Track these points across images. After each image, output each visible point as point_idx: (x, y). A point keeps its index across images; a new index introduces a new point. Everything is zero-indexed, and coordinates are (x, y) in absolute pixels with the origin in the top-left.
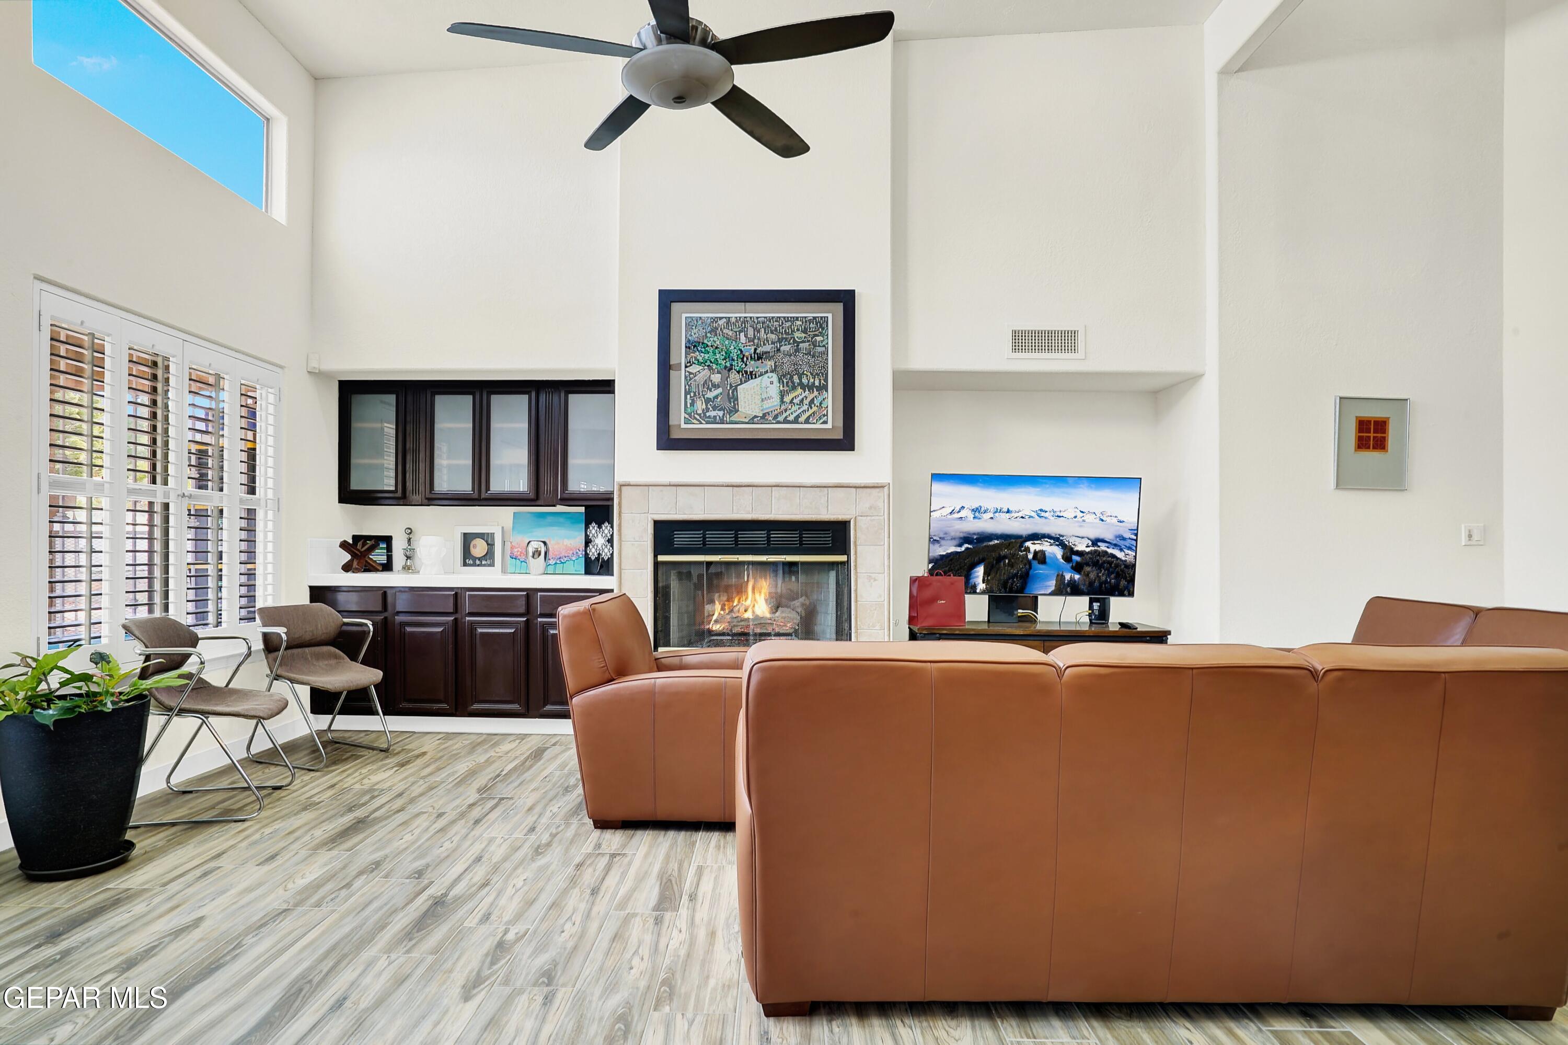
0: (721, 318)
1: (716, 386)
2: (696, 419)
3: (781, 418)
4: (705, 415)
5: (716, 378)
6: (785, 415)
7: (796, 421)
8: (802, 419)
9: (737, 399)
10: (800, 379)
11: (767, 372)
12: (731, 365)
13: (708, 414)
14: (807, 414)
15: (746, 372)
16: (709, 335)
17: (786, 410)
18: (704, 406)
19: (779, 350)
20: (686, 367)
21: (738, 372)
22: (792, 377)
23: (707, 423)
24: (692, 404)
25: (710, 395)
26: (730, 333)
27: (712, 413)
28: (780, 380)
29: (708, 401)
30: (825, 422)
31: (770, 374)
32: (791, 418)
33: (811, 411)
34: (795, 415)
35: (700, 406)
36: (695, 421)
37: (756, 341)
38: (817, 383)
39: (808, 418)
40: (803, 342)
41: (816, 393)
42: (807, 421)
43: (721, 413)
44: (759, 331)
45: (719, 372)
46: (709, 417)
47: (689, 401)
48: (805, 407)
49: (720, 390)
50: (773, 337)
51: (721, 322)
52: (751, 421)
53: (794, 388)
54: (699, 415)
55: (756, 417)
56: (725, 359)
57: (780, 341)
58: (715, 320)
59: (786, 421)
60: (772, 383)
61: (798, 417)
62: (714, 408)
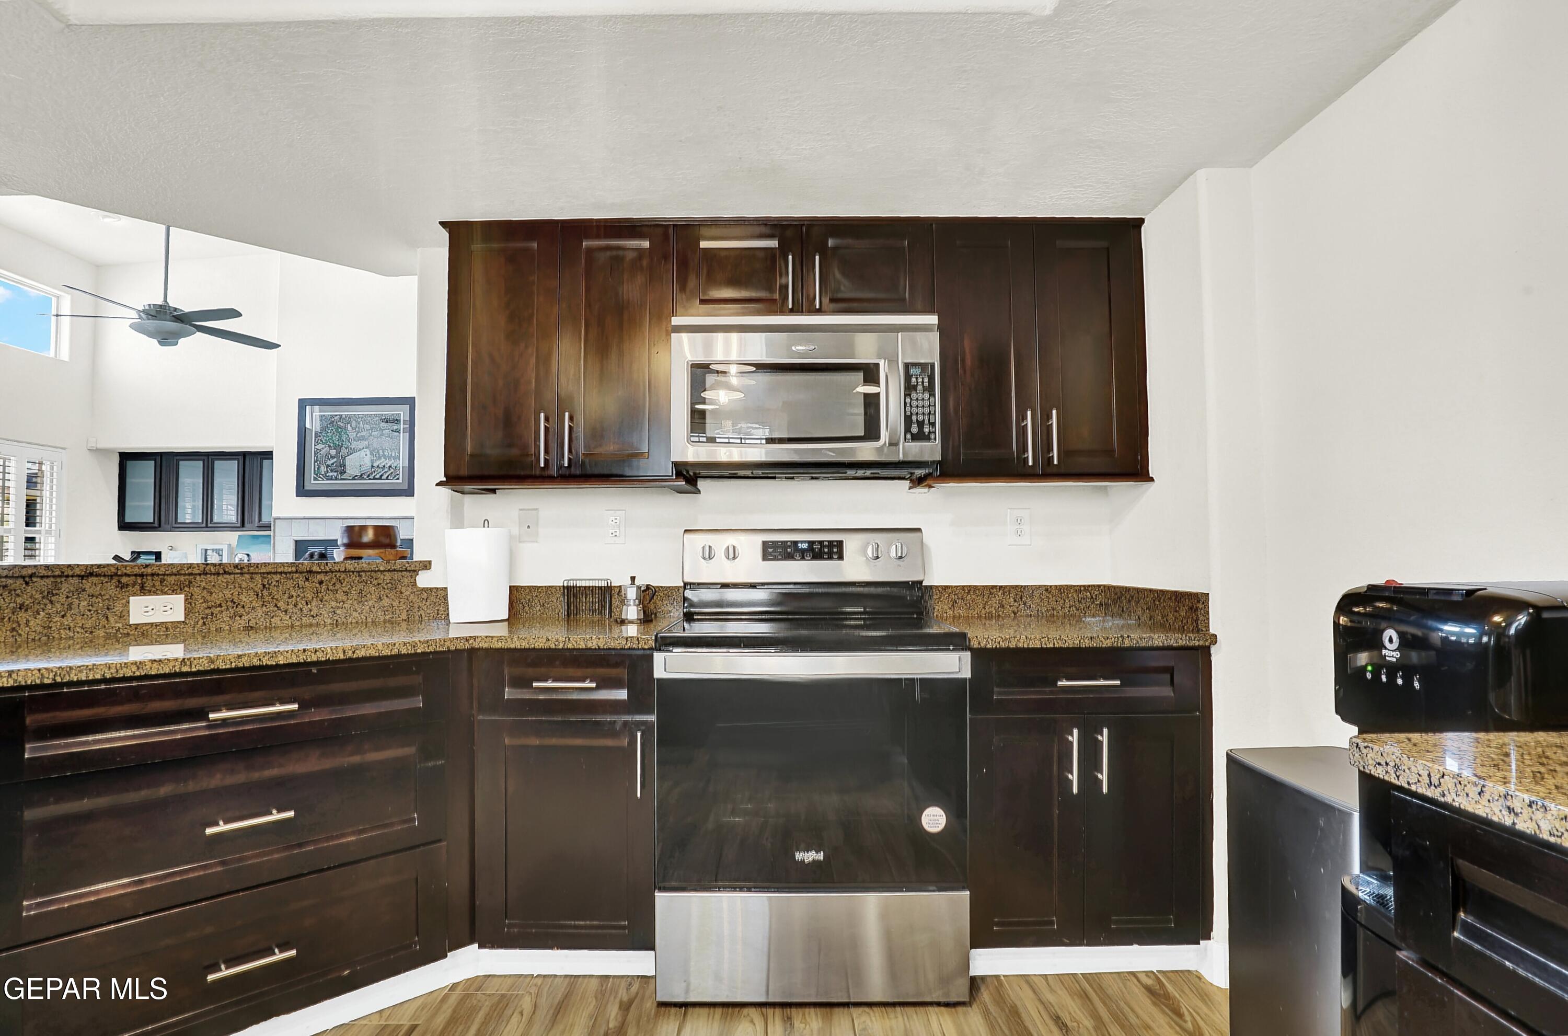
0: (336, 415)
1: (333, 457)
2: (320, 477)
3: (371, 477)
4: (326, 474)
5: (333, 452)
6: (373, 475)
7: (380, 478)
8: (384, 477)
9: (345, 465)
10: (383, 452)
11: (363, 448)
12: (342, 444)
13: (327, 475)
14: (388, 474)
15: (351, 448)
16: (329, 426)
17: (374, 472)
18: (325, 470)
19: (371, 435)
20: (315, 445)
21: (346, 448)
22: (378, 452)
23: (328, 480)
24: (318, 469)
25: (329, 463)
26: (342, 425)
27: (330, 474)
28: (371, 453)
29: (328, 466)
30: (398, 479)
31: (365, 450)
32: (378, 476)
33: (390, 472)
34: (380, 474)
35: (323, 469)
36: (319, 479)
37: (357, 429)
38: (393, 455)
39: (388, 476)
40: (386, 429)
41: (393, 461)
42: (387, 478)
43: (335, 474)
44: (359, 424)
45: (334, 449)
46: (328, 476)
47: (316, 467)
48: (386, 470)
49: (335, 460)
50: (368, 427)
51: (336, 418)
52: (354, 479)
53: (379, 458)
54: (323, 475)
55: (356, 476)
56: (338, 440)
57: (372, 429)
58: (332, 416)
59: (374, 479)
60: (366, 455)
61: (382, 476)
62: (332, 471)
